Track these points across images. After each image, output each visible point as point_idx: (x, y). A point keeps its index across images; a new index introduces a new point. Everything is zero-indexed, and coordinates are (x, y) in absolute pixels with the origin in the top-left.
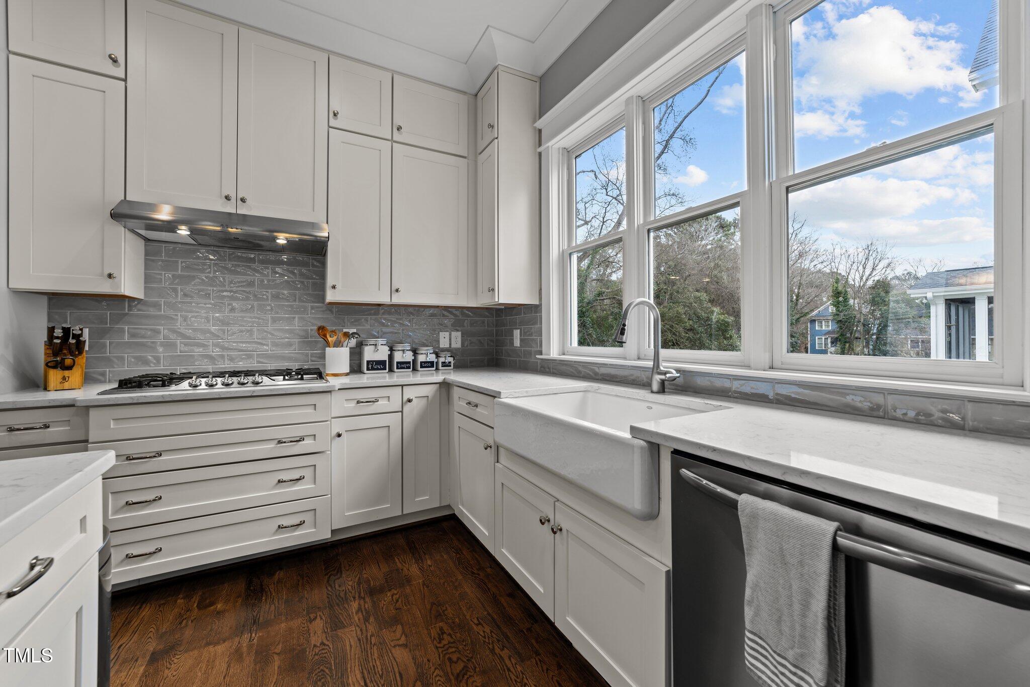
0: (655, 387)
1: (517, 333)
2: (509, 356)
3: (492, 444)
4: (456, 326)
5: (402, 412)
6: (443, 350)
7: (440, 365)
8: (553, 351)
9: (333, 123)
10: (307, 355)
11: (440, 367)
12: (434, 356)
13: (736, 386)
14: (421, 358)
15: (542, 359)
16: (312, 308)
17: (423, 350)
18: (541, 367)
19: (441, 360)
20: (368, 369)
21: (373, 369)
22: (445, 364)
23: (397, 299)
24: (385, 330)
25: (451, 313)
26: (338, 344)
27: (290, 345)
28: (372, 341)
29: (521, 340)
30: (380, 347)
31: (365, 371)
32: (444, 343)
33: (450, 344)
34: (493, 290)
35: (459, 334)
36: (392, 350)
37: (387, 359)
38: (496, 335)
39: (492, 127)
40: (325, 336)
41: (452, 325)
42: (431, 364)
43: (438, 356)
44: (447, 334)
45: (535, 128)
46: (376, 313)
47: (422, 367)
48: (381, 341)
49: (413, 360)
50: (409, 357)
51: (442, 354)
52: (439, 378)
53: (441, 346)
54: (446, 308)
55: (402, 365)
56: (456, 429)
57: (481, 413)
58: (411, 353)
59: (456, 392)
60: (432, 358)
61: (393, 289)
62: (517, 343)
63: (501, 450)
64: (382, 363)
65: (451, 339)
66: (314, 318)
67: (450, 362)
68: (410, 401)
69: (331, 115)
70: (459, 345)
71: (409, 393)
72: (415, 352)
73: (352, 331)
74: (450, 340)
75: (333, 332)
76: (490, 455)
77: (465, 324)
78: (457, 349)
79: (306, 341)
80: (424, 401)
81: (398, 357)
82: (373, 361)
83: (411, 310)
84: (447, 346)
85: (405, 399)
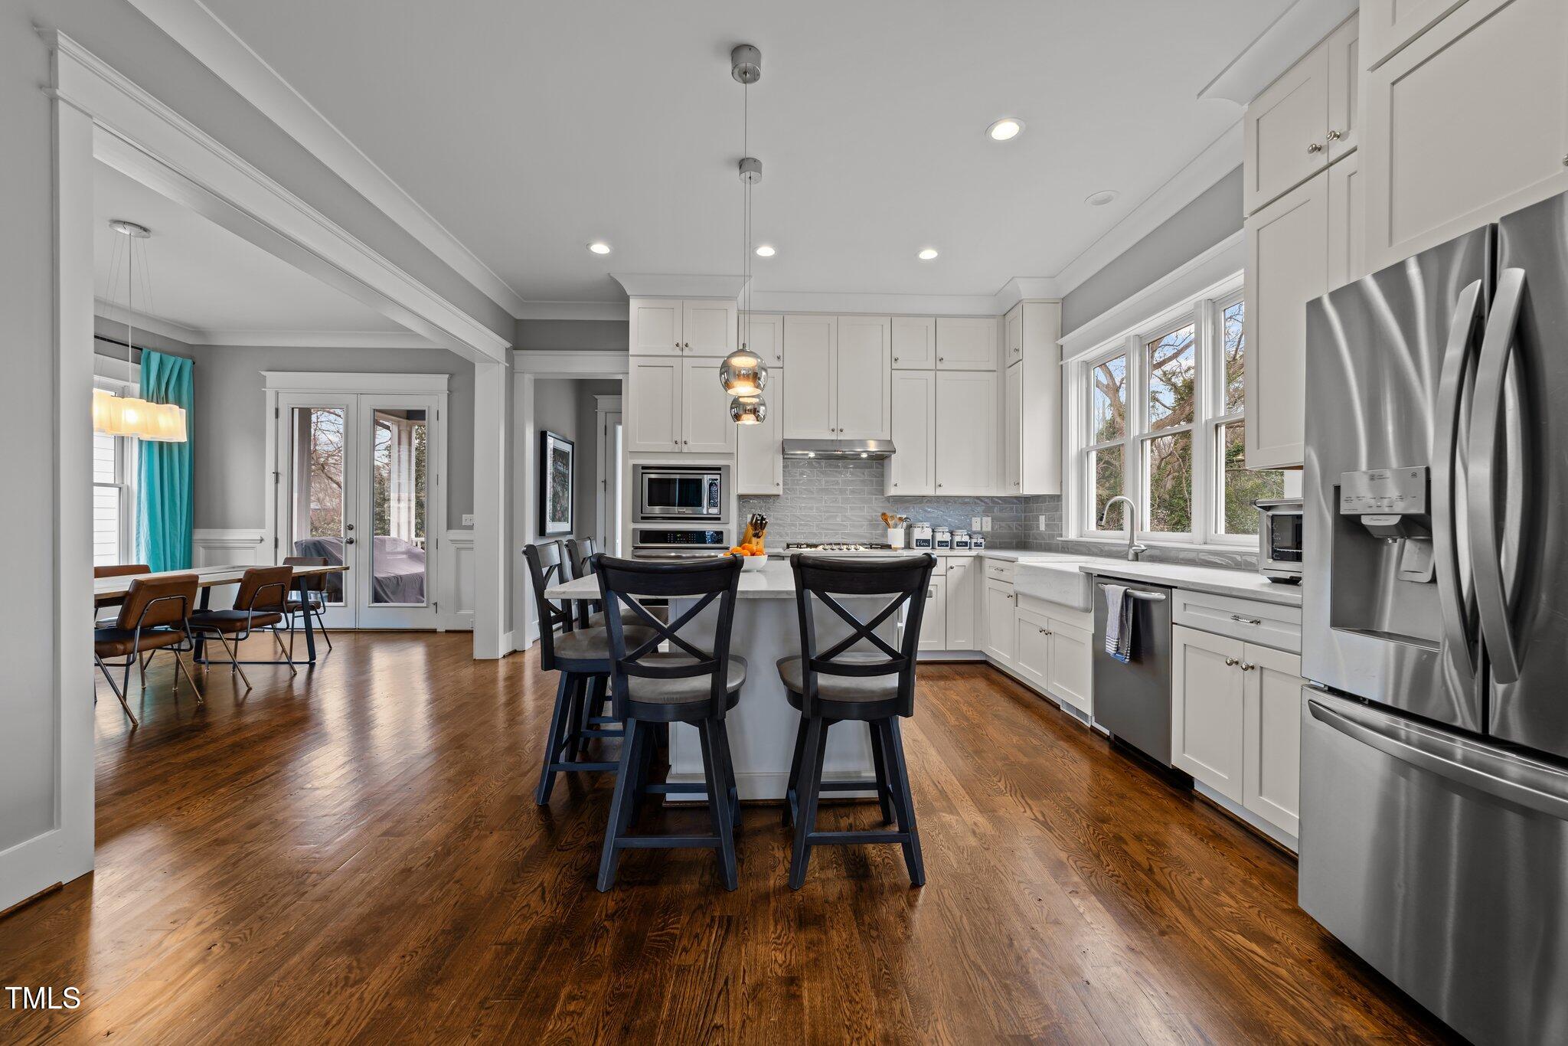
0: (1130, 557)
1: (1042, 519)
2: (1036, 539)
3: (1012, 594)
4: (987, 512)
5: (946, 575)
6: (975, 533)
7: (973, 545)
8: (1072, 534)
9: (895, 366)
10: (871, 533)
11: (973, 547)
12: (968, 537)
13: (1182, 555)
14: (957, 539)
15: (1062, 541)
16: (876, 499)
17: (959, 532)
18: (1062, 547)
19: (974, 541)
20: (917, 546)
21: (920, 546)
22: (976, 545)
23: (940, 492)
24: (929, 515)
25: (982, 501)
26: (895, 526)
27: (862, 526)
28: (920, 524)
29: (1046, 525)
30: (926, 529)
31: (915, 547)
32: (976, 527)
33: (982, 528)
34: (1018, 484)
35: (989, 519)
36: (933, 531)
37: (931, 538)
38: (1025, 521)
39: (1018, 350)
40: (886, 520)
41: (983, 512)
42: (965, 544)
43: (971, 538)
44: (979, 519)
45: (1057, 344)
46: (921, 502)
47: (958, 546)
48: (926, 524)
49: (951, 541)
50: (947, 537)
51: (975, 536)
52: (974, 553)
53: (974, 529)
54: (978, 498)
55: (942, 544)
56: (987, 589)
57: (1005, 576)
58: (949, 534)
59: (987, 563)
60: (966, 539)
61: (937, 484)
62: (1042, 527)
63: (1019, 595)
64: (927, 541)
65: (983, 524)
66: (876, 507)
67: (981, 543)
68: (952, 568)
69: (893, 360)
70: (989, 529)
71: (952, 562)
72: (952, 534)
73: (904, 516)
74: (981, 524)
75: (892, 517)
76: (1012, 601)
77: (995, 511)
78: (988, 532)
79: (873, 525)
80: (962, 569)
81: (939, 537)
82: (920, 540)
83: (947, 499)
84: (979, 529)
85: (948, 566)
